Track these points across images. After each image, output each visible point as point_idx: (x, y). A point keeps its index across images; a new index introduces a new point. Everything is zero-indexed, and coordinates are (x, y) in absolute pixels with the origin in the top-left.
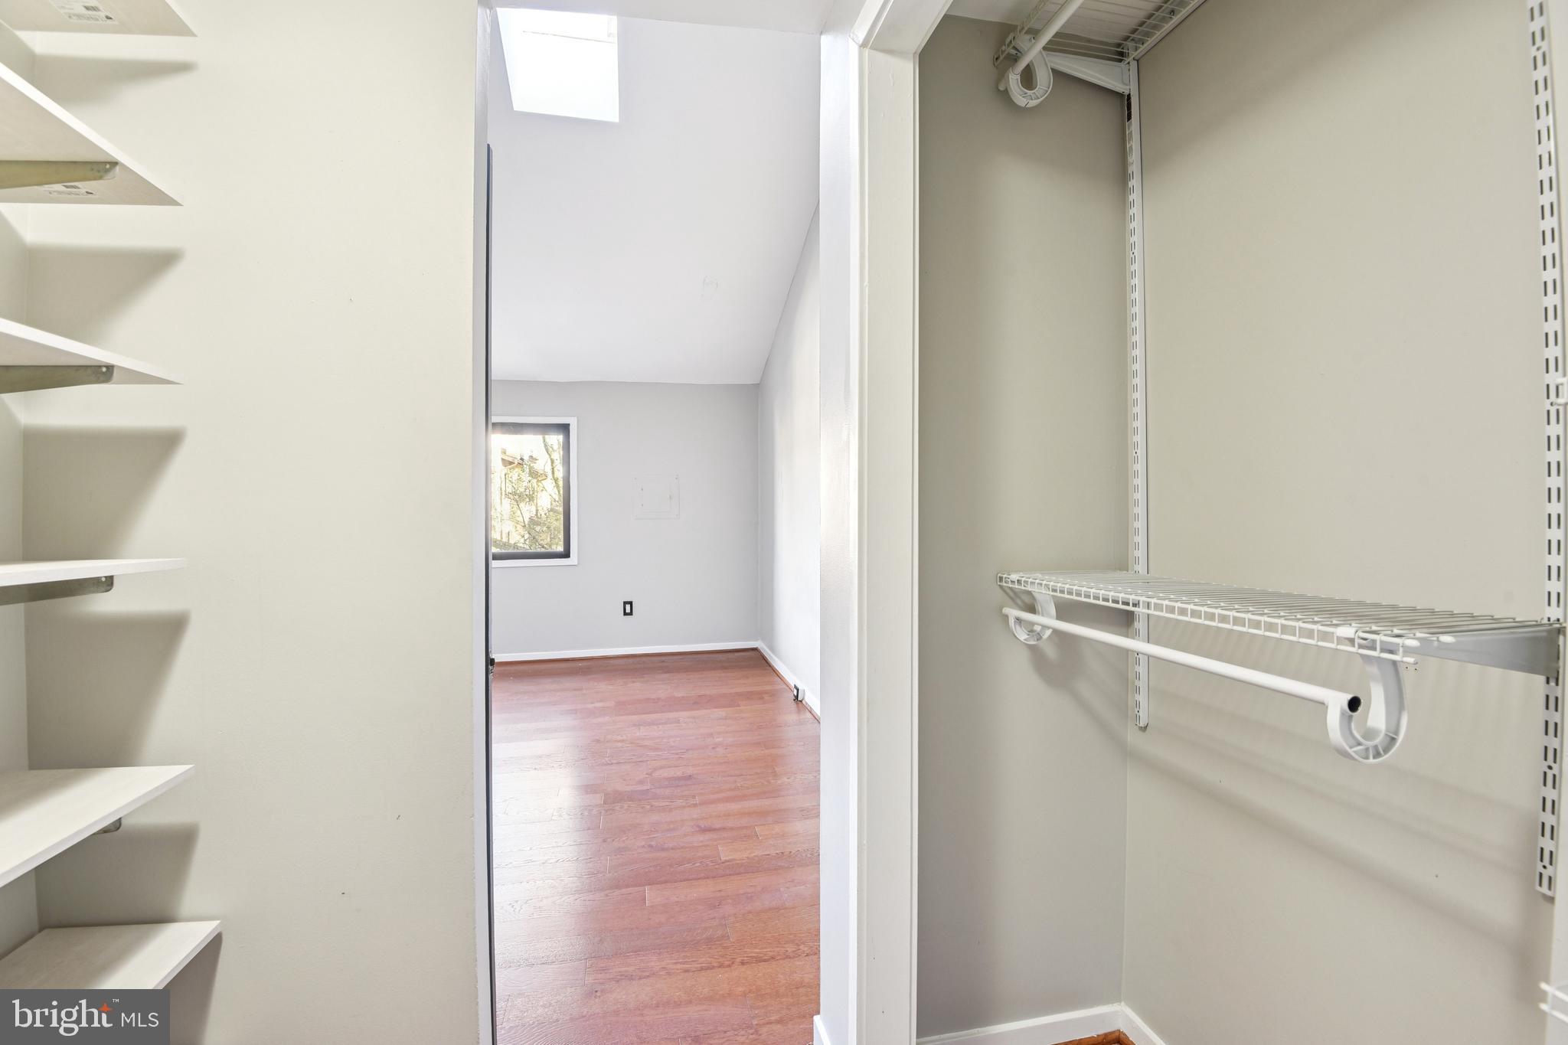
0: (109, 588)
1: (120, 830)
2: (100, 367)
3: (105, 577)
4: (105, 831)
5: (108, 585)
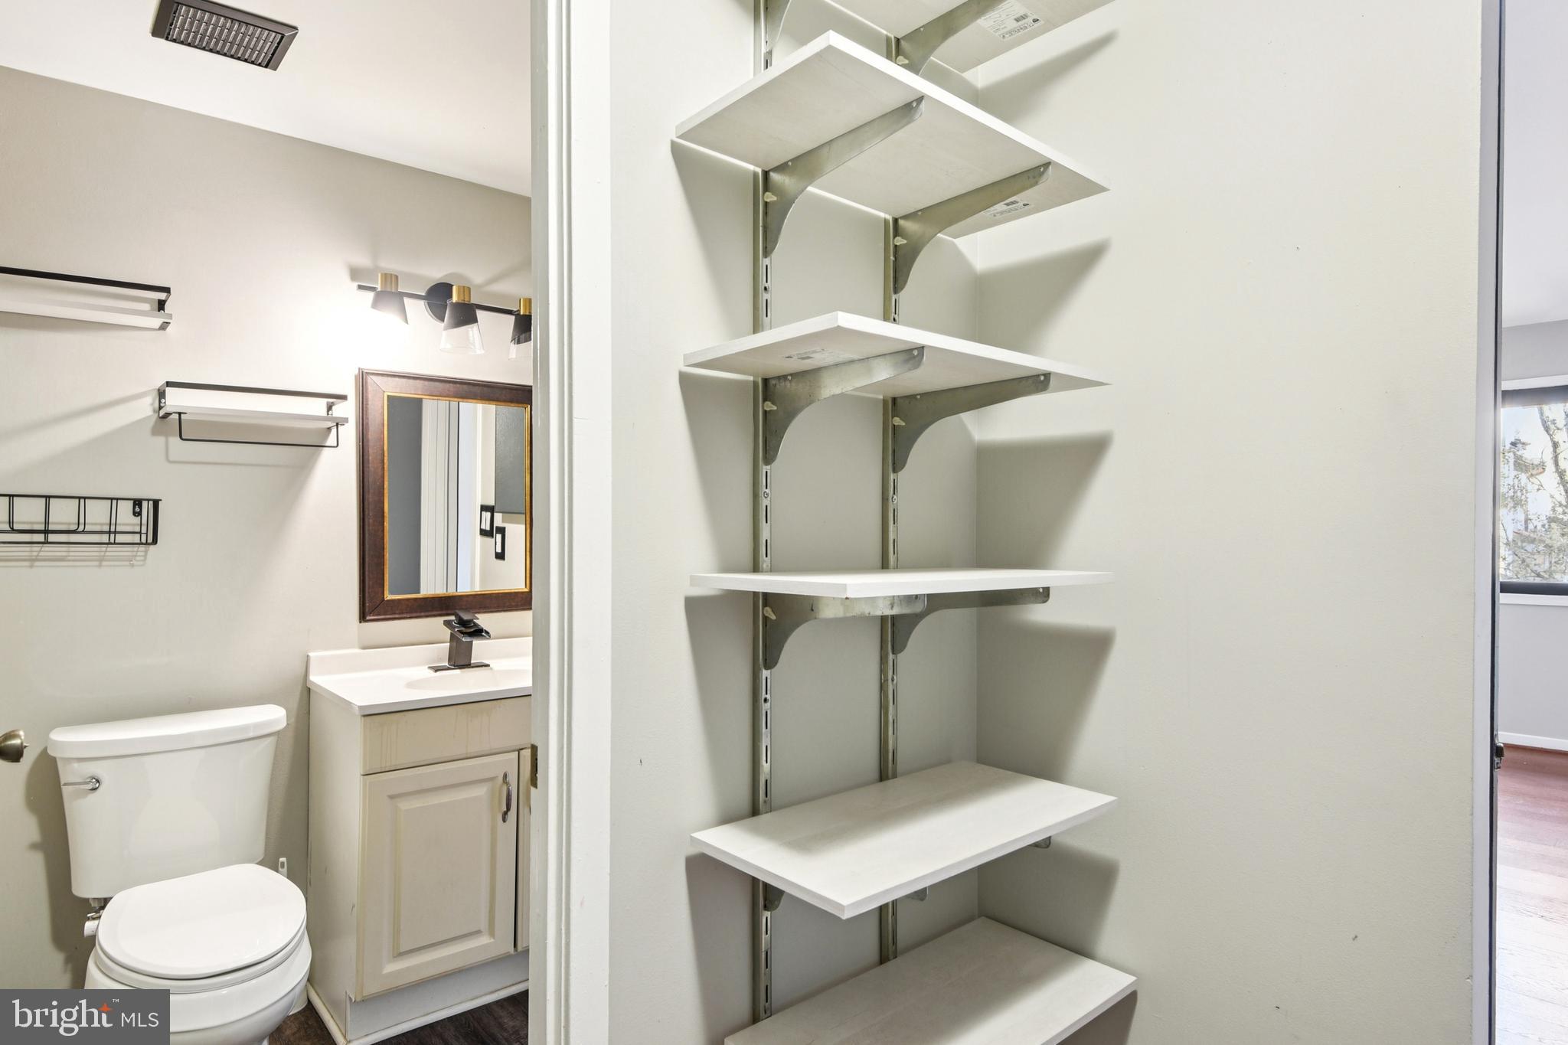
0: (1046, 599)
1: (1050, 848)
2: (1039, 376)
3: (1043, 588)
4: (1036, 845)
5: (1045, 597)
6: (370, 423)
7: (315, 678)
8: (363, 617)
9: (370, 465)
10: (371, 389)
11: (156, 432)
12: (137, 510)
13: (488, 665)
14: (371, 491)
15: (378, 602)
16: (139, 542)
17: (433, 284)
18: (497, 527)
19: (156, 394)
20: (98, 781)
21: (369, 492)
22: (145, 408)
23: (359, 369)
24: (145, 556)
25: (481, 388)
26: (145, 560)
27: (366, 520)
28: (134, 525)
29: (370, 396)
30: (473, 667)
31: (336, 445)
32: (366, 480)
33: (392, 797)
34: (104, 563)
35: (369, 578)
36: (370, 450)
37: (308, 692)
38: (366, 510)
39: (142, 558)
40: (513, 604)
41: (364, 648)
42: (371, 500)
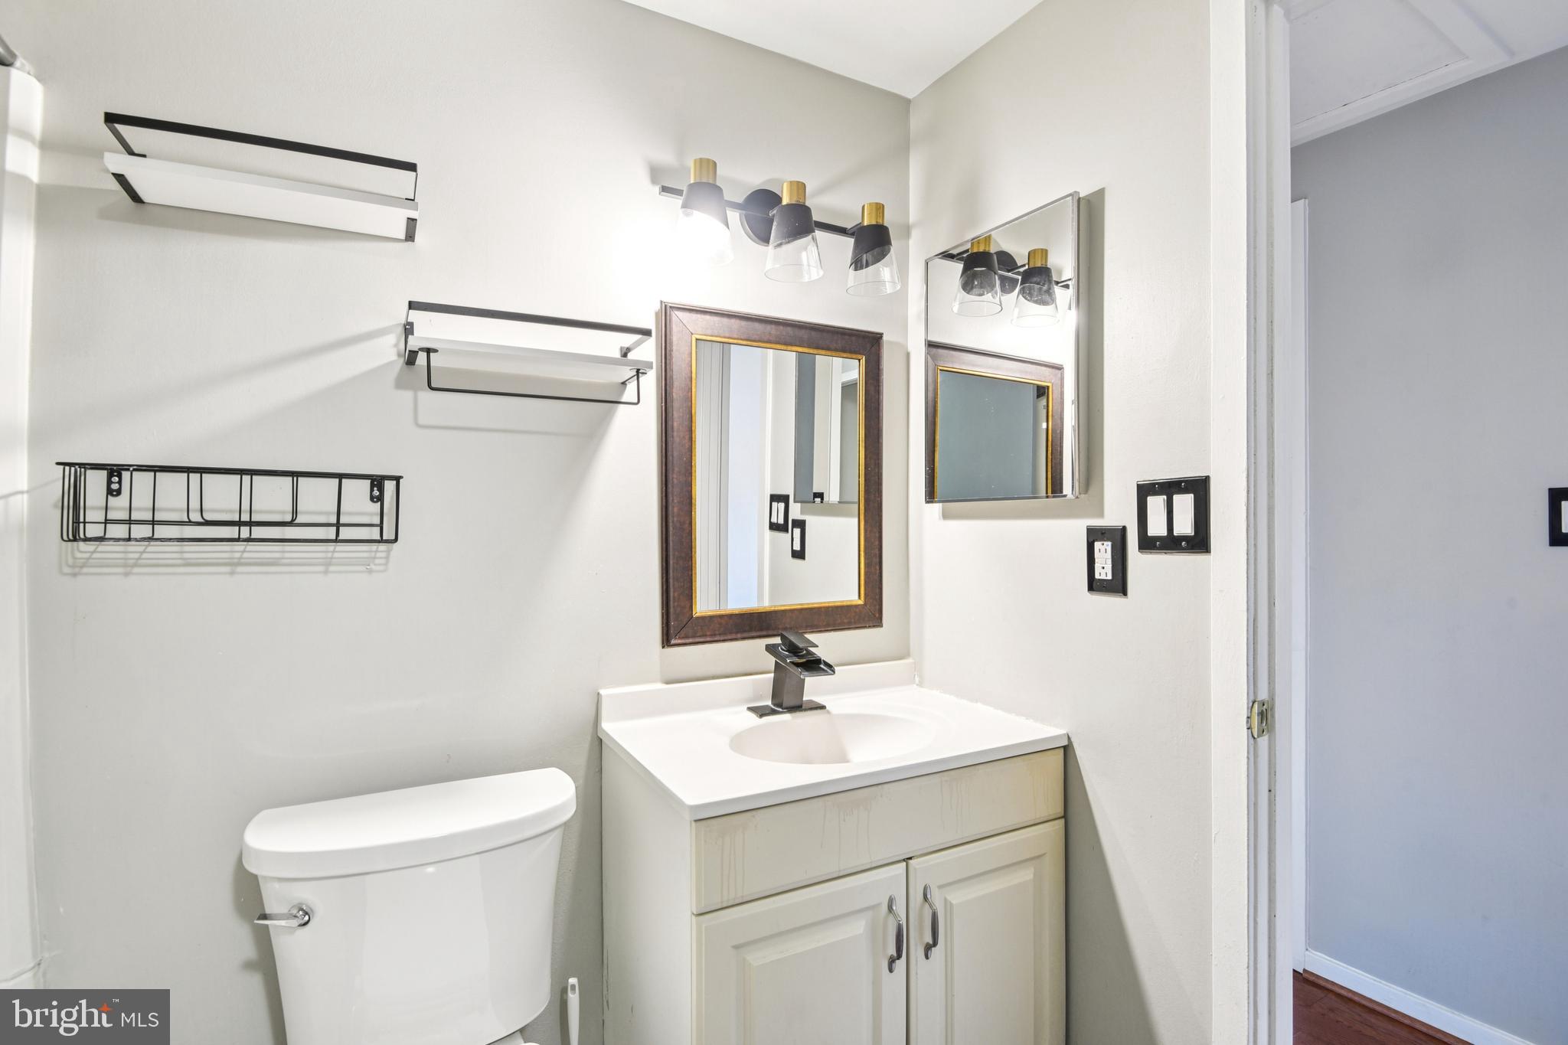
6: (674, 377)
7: (610, 727)
8: (667, 641)
9: (675, 434)
10: (675, 329)
11: (400, 384)
12: (376, 493)
13: (823, 707)
14: (676, 469)
15: (686, 620)
16: (379, 538)
17: (749, 193)
18: (794, 521)
19: (401, 330)
20: (306, 913)
21: (673, 470)
22: (388, 350)
23: (661, 302)
24: (387, 558)
25: (808, 331)
26: (386, 564)
27: (670, 508)
28: (371, 514)
29: (675, 339)
30: (806, 710)
31: (636, 401)
32: (669, 454)
33: (736, 947)
34: (332, 568)
35: (674, 588)
36: (675, 413)
37: (599, 743)
38: (670, 496)
39: (383, 561)
40: (846, 621)
41: (668, 682)
42: (675, 481)
